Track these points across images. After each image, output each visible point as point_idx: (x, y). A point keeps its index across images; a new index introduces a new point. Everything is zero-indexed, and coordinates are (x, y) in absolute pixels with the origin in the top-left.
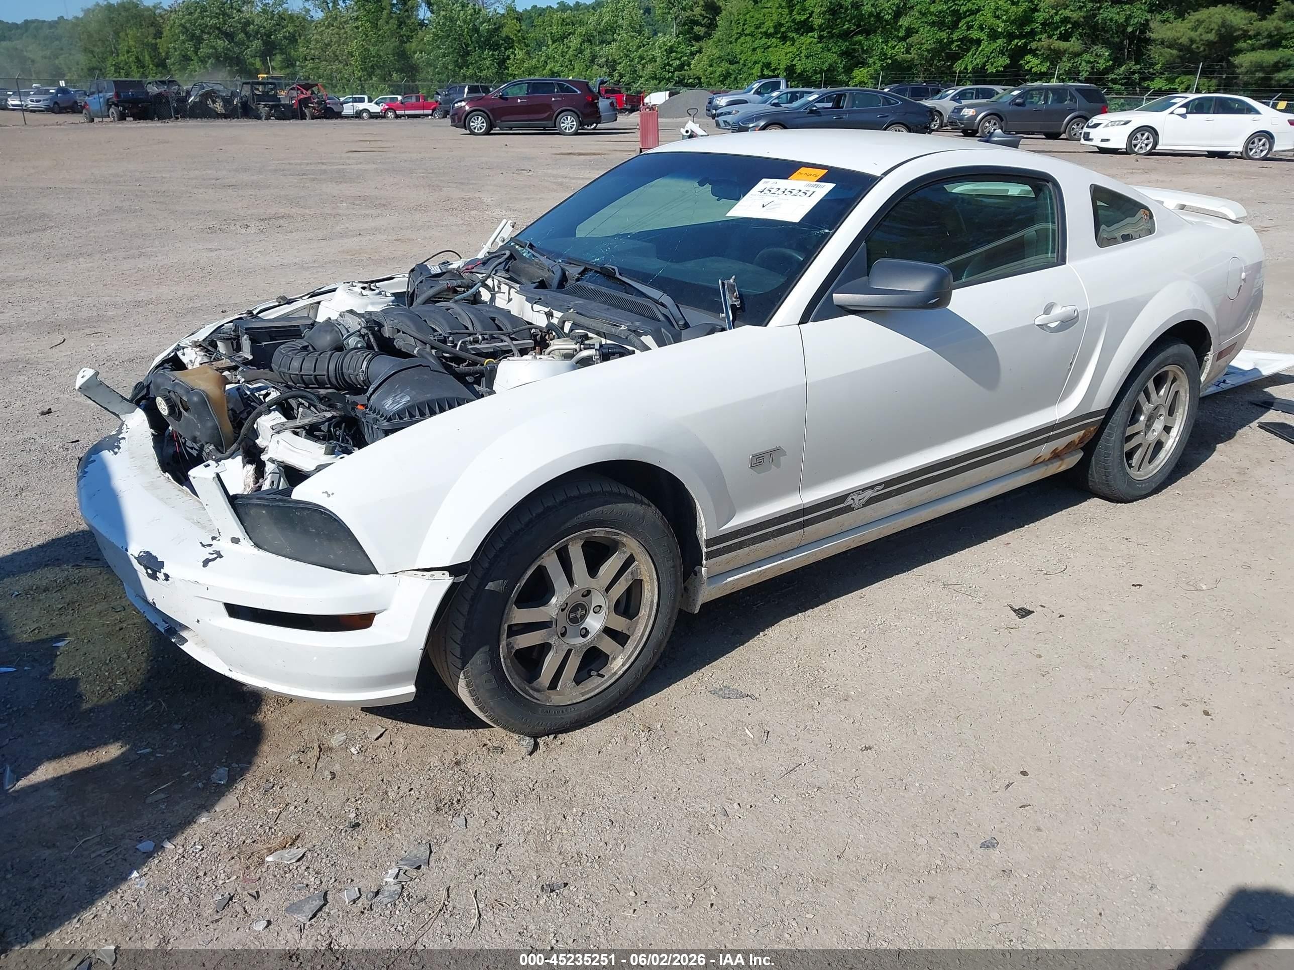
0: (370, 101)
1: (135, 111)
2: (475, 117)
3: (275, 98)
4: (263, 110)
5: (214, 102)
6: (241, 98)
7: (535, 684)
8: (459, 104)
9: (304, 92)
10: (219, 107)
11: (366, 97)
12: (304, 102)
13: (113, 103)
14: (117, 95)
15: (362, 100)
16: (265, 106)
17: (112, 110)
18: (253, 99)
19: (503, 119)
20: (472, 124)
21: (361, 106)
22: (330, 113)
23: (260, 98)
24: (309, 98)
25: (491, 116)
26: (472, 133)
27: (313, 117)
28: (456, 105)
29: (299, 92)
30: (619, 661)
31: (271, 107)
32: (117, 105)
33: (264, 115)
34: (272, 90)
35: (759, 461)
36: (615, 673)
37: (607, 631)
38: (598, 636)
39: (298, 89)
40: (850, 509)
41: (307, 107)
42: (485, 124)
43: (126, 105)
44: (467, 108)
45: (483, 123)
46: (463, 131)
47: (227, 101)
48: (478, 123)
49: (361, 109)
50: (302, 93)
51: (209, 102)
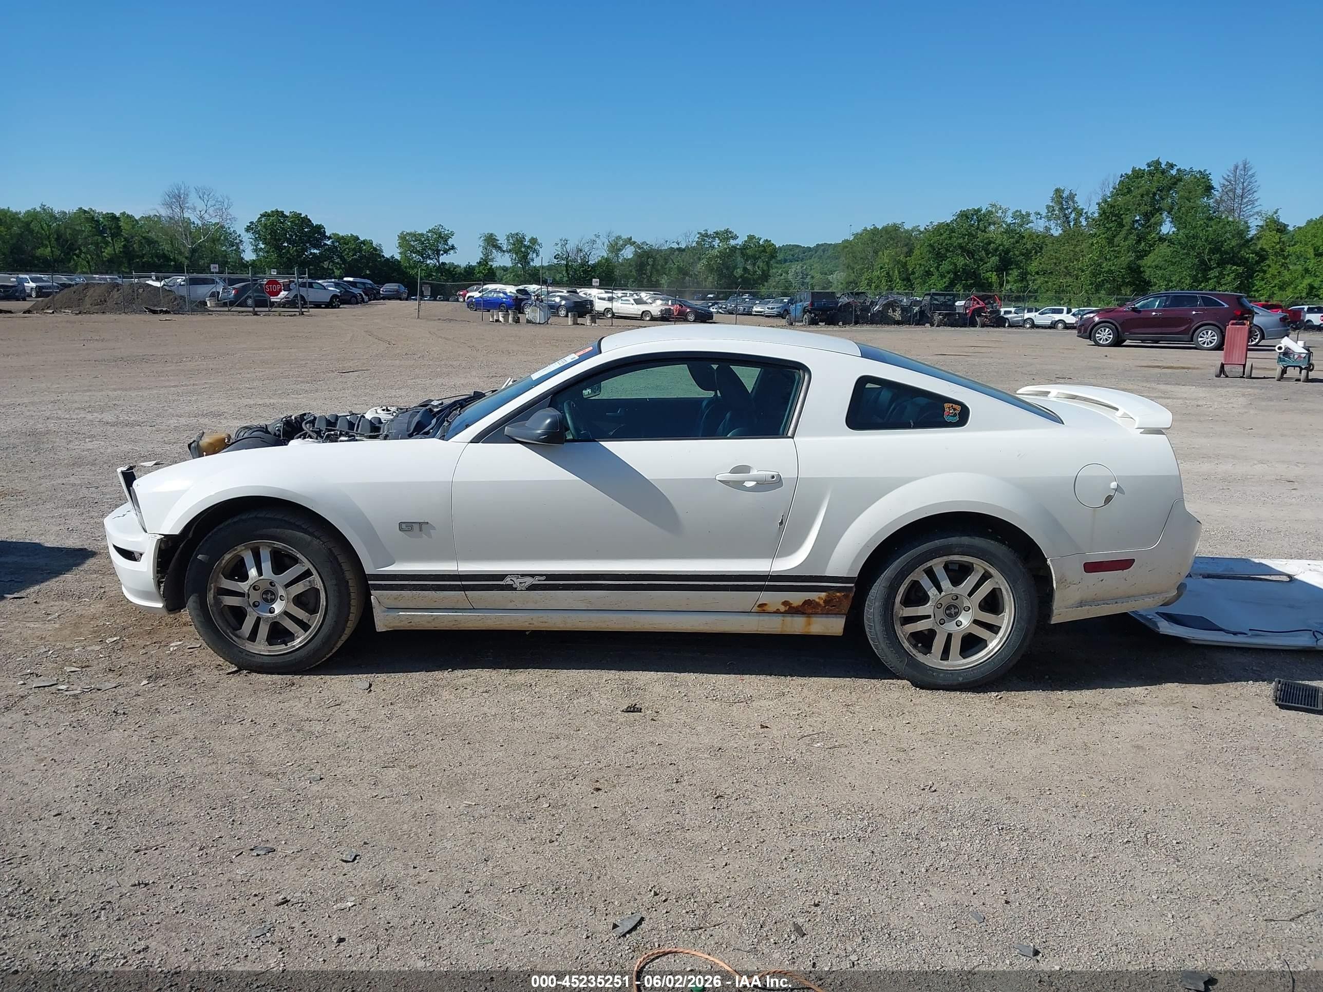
0: (1069, 311)
1: (824, 317)
2: (1103, 329)
3: (952, 308)
4: (937, 318)
5: (894, 311)
6: (921, 307)
7: (238, 632)
8: (1088, 315)
9: (981, 302)
10: (897, 315)
11: (1065, 309)
12: (978, 312)
13: (808, 311)
14: (812, 304)
15: (1060, 312)
16: (940, 314)
17: (806, 316)
18: (931, 309)
19: (1133, 331)
20: (1097, 335)
21: (1057, 317)
22: (999, 322)
23: (937, 308)
24: (983, 308)
25: (1119, 328)
26: (1097, 344)
27: (983, 325)
28: (1085, 316)
29: (975, 303)
30: (299, 640)
31: (945, 316)
32: (810, 313)
33: (936, 323)
34: (949, 300)
35: (407, 527)
36: (294, 646)
37: (286, 613)
38: (280, 615)
39: (975, 300)
40: (510, 588)
41: (980, 316)
42: (1111, 336)
43: (817, 313)
44: (1097, 319)
45: (1110, 334)
46: (1088, 341)
47: (904, 310)
48: (1105, 335)
49: (1057, 319)
50: (978, 303)
51: (890, 310)
